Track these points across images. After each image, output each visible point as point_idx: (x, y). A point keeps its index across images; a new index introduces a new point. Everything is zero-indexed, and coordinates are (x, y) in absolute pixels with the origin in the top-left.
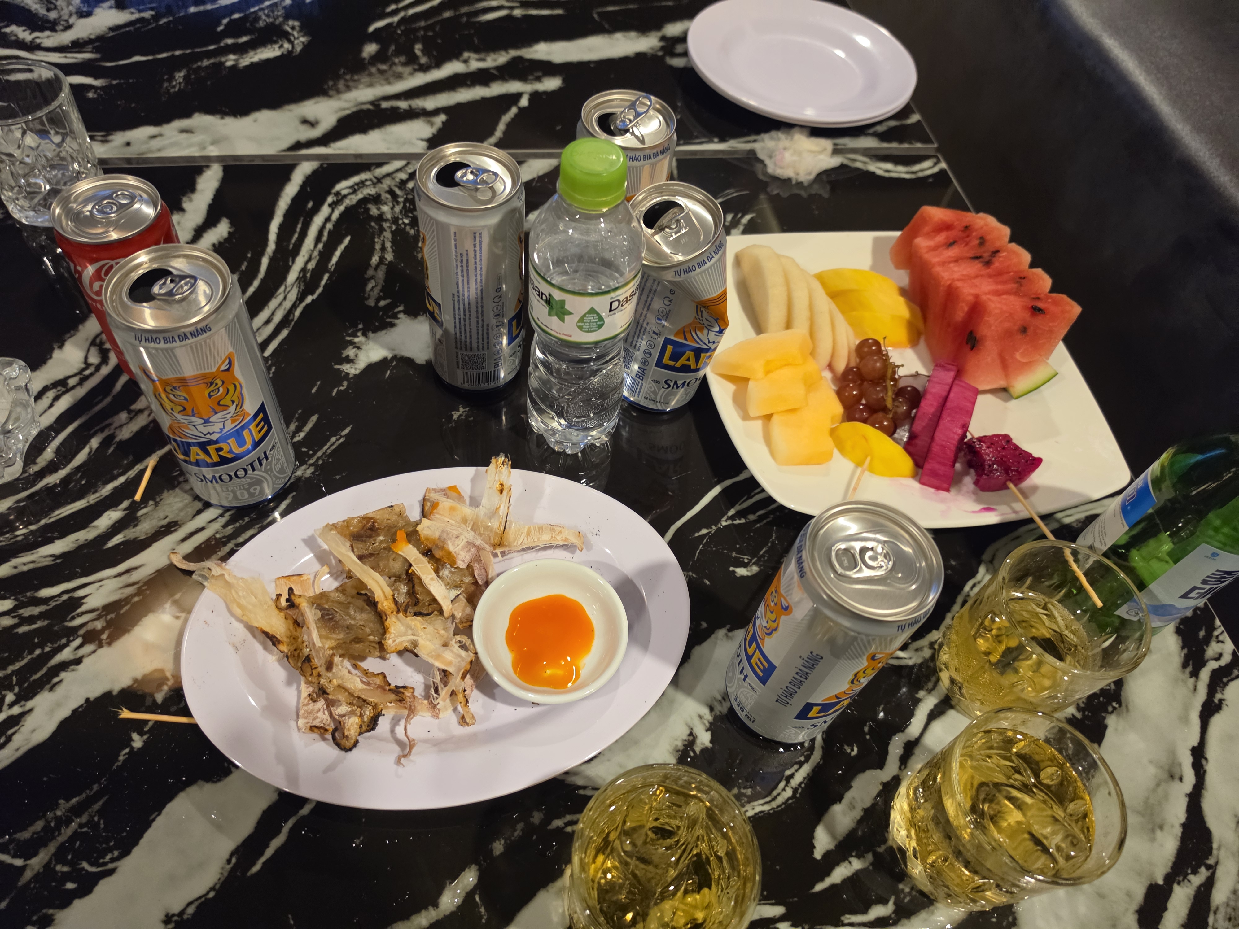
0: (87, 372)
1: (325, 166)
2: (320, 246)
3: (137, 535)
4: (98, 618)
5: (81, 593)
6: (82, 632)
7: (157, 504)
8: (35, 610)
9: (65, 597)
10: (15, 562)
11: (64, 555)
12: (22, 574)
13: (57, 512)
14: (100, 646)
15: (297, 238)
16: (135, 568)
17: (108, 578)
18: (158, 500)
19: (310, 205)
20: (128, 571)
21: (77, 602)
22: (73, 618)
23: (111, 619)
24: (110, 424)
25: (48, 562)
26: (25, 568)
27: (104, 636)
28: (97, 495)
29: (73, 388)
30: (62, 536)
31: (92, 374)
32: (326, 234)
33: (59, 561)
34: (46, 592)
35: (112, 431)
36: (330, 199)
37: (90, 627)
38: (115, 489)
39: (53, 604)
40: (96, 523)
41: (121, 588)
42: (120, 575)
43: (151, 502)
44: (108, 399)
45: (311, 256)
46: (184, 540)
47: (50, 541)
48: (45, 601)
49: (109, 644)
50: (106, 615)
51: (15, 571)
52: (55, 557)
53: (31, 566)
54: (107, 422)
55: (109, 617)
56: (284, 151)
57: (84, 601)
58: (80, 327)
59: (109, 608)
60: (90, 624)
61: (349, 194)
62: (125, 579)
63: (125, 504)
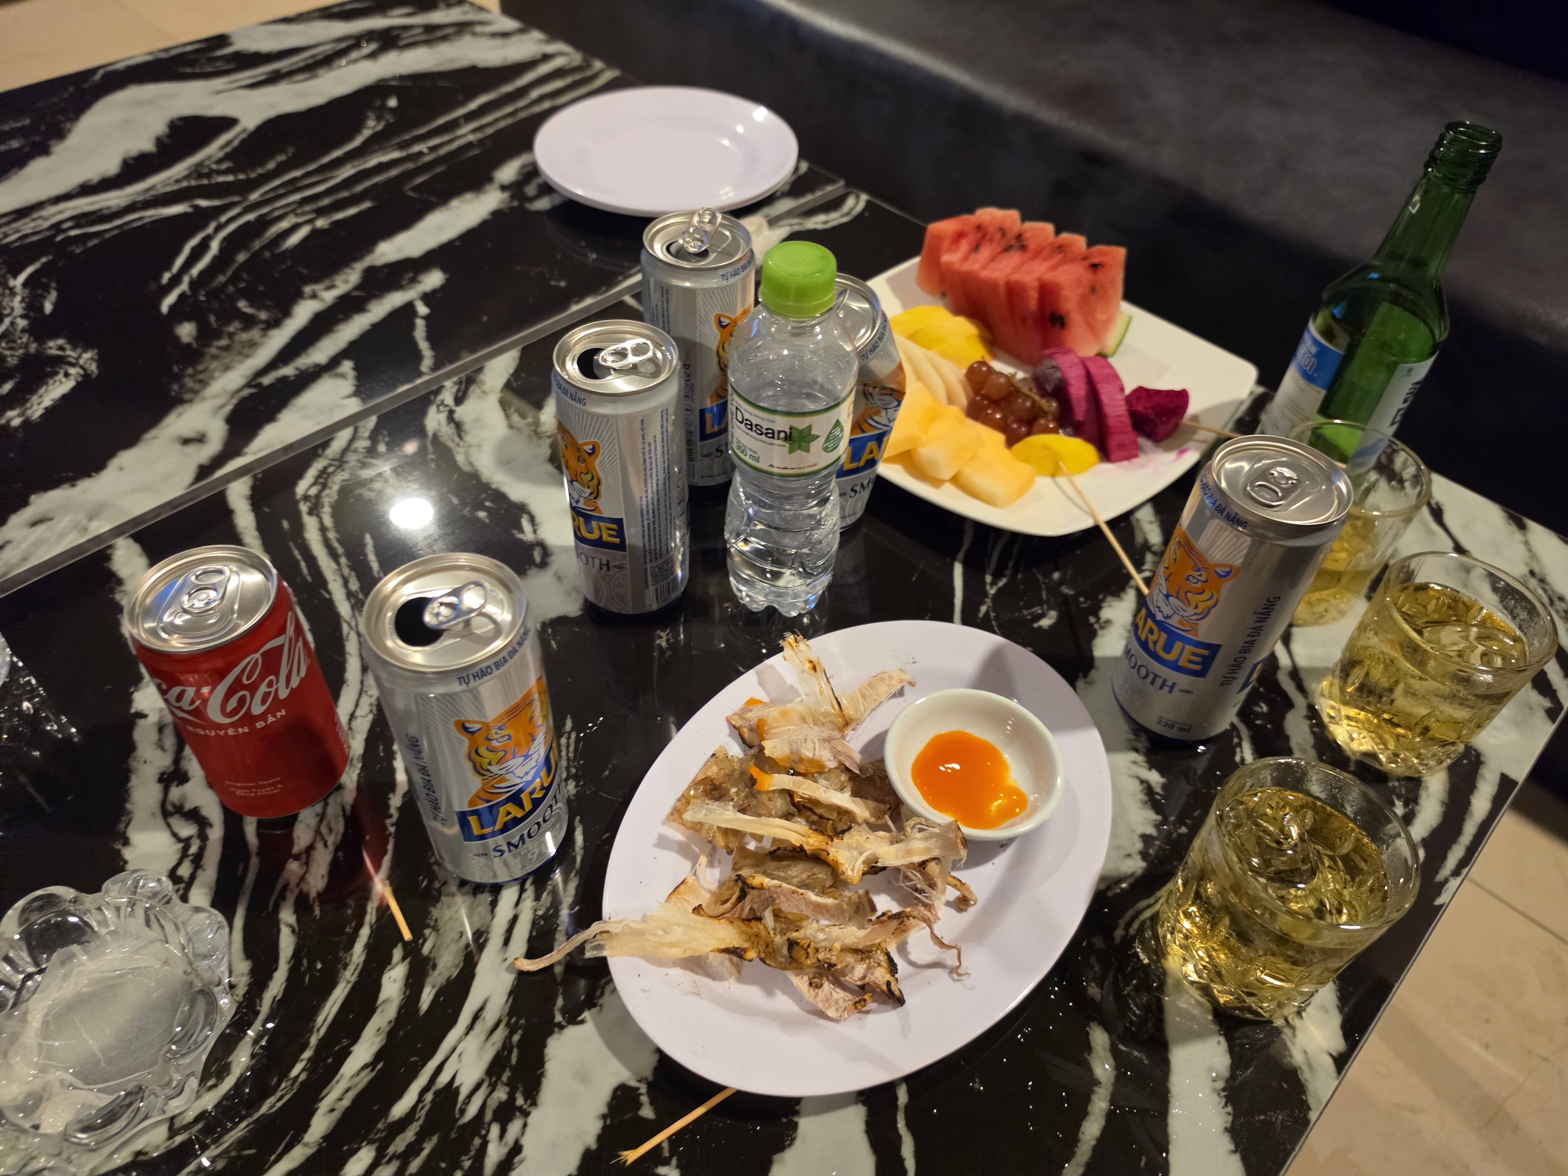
0: (194, 849)
1: (260, 476)
2: (343, 560)
3: (446, 975)
4: (493, 1088)
5: (443, 1079)
6: (488, 1116)
7: (435, 928)
8: (409, 1135)
9: (429, 1097)
10: (324, 1105)
11: (379, 1056)
12: (348, 1111)
13: (320, 1019)
14: (526, 1114)
15: (308, 566)
16: (482, 1009)
17: (460, 1041)
18: (432, 923)
19: (286, 524)
20: (476, 1017)
21: (451, 1090)
22: (463, 1111)
23: (509, 1078)
24: (286, 886)
25: (366, 1077)
26: (346, 1103)
27: (520, 1101)
28: (351, 968)
29: (193, 877)
30: (355, 1038)
31: (202, 848)
32: (336, 545)
33: (379, 1066)
34: (399, 1110)
35: (296, 892)
36: (304, 508)
37: (492, 1104)
38: (368, 946)
39: (422, 1114)
40: (383, 996)
41: (487, 1039)
42: (470, 1028)
43: (427, 932)
44: (254, 862)
45: (343, 576)
46: (506, 942)
47: (345, 1054)
48: (409, 1117)
49: (534, 1104)
50: (499, 1078)
51: (336, 1115)
52: (371, 1065)
53: (351, 1095)
54: (279, 886)
55: (504, 1078)
56: (193, 484)
57: (456, 1084)
58: (129, 806)
59: (494, 1070)
60: (489, 1101)
61: (321, 491)
62: (481, 1028)
63: (397, 953)
